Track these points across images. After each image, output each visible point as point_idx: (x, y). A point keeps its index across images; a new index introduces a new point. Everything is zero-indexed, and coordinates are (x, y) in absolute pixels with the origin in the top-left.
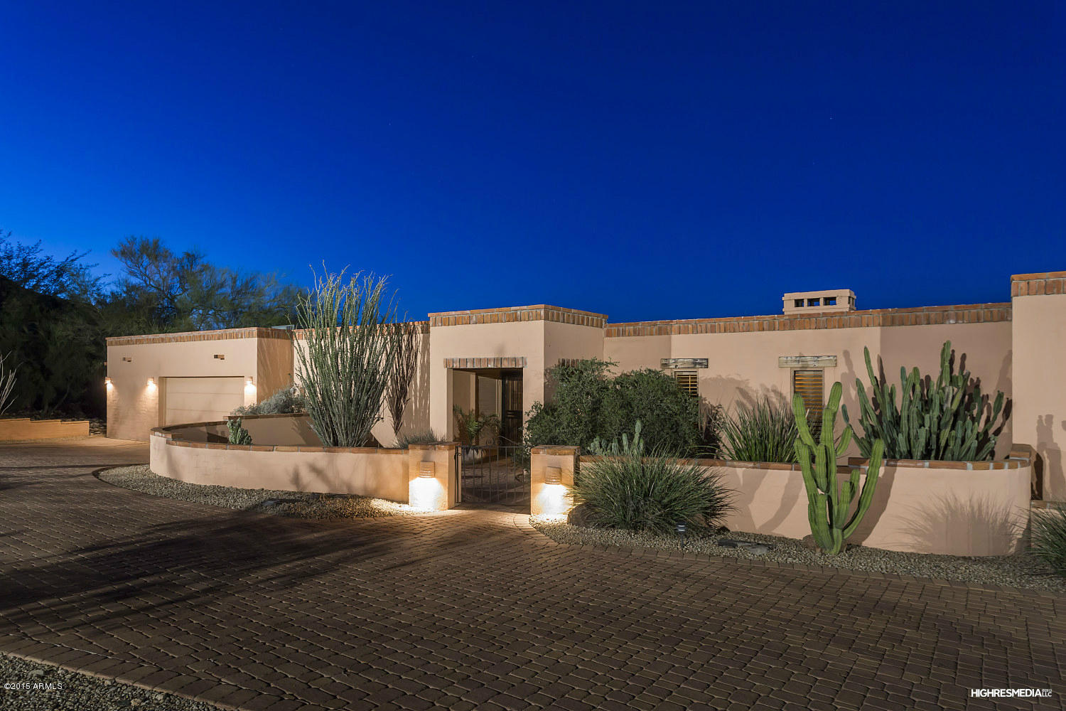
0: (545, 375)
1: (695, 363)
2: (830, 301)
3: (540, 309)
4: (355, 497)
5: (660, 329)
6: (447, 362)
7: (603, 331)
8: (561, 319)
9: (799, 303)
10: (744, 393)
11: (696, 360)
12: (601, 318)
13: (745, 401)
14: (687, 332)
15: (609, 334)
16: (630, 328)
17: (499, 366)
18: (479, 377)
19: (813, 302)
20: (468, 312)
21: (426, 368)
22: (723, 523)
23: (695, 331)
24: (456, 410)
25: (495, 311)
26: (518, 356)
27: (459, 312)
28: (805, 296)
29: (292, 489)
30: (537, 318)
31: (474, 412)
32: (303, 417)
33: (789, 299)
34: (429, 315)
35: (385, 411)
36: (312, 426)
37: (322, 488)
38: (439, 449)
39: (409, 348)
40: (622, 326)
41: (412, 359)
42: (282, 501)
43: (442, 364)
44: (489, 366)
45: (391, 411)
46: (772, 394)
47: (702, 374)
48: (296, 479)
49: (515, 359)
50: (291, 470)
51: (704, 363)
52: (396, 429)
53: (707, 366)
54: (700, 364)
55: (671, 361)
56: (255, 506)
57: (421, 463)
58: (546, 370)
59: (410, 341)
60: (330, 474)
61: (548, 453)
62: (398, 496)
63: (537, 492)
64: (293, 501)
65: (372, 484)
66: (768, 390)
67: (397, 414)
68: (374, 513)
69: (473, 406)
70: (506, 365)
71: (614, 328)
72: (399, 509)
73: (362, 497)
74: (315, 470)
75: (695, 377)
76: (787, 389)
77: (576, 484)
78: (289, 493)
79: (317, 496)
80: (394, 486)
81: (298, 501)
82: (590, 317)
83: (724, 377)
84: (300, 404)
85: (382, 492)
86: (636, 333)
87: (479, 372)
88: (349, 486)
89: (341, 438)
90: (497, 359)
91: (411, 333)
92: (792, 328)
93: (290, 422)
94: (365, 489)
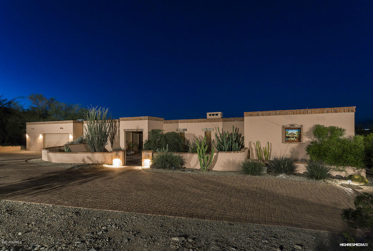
0: (148, 133)
1: (184, 130)
2: (217, 115)
3: (147, 117)
4: (99, 164)
5: (176, 122)
6: (124, 130)
7: (163, 122)
8: (152, 120)
9: (210, 115)
10: (195, 137)
11: (184, 129)
12: (163, 119)
13: (195, 139)
14: (182, 123)
15: (164, 123)
16: (169, 121)
17: (137, 131)
18: (133, 133)
19: (213, 115)
20: (129, 118)
21: (119, 131)
22: (185, 166)
23: (184, 122)
24: (127, 142)
25: (136, 118)
26: (142, 128)
27: (127, 118)
28: (212, 113)
29: (82, 163)
30: (146, 119)
31: (132, 142)
32: (86, 144)
33: (208, 114)
34: (120, 118)
35: (109, 142)
36: (88, 146)
37: (90, 162)
38: (120, 152)
39: (115, 126)
40: (168, 121)
41: (116, 129)
42: (80, 166)
43: (123, 130)
44: (135, 131)
45: (110, 142)
46: (201, 137)
47: (185, 132)
48: (84, 160)
49: (141, 129)
50: (82, 158)
51: (186, 130)
52: (112, 147)
53: (187, 131)
54: (185, 130)
55: (179, 129)
56: (73, 167)
57: (116, 156)
58: (148, 132)
59: (115, 124)
60: (93, 159)
61: (146, 152)
62: (110, 163)
63: (143, 161)
64: (83, 166)
66: (200, 136)
67: (112, 143)
68: (103, 168)
69: (131, 140)
70: (139, 131)
71: (166, 121)
72: (111, 166)
73: (101, 164)
74: (89, 158)
75: (184, 133)
76: (203, 136)
77: (152, 159)
78: (82, 164)
79: (89, 164)
80: (109, 161)
81: (84, 166)
82: (160, 119)
83: (190, 133)
84: (85, 140)
85: (106, 163)
86: (171, 123)
88: (98, 162)
89: (96, 149)
90: (137, 129)
91: (115, 122)
92: (205, 122)
93: (82, 145)
94: (102, 162)
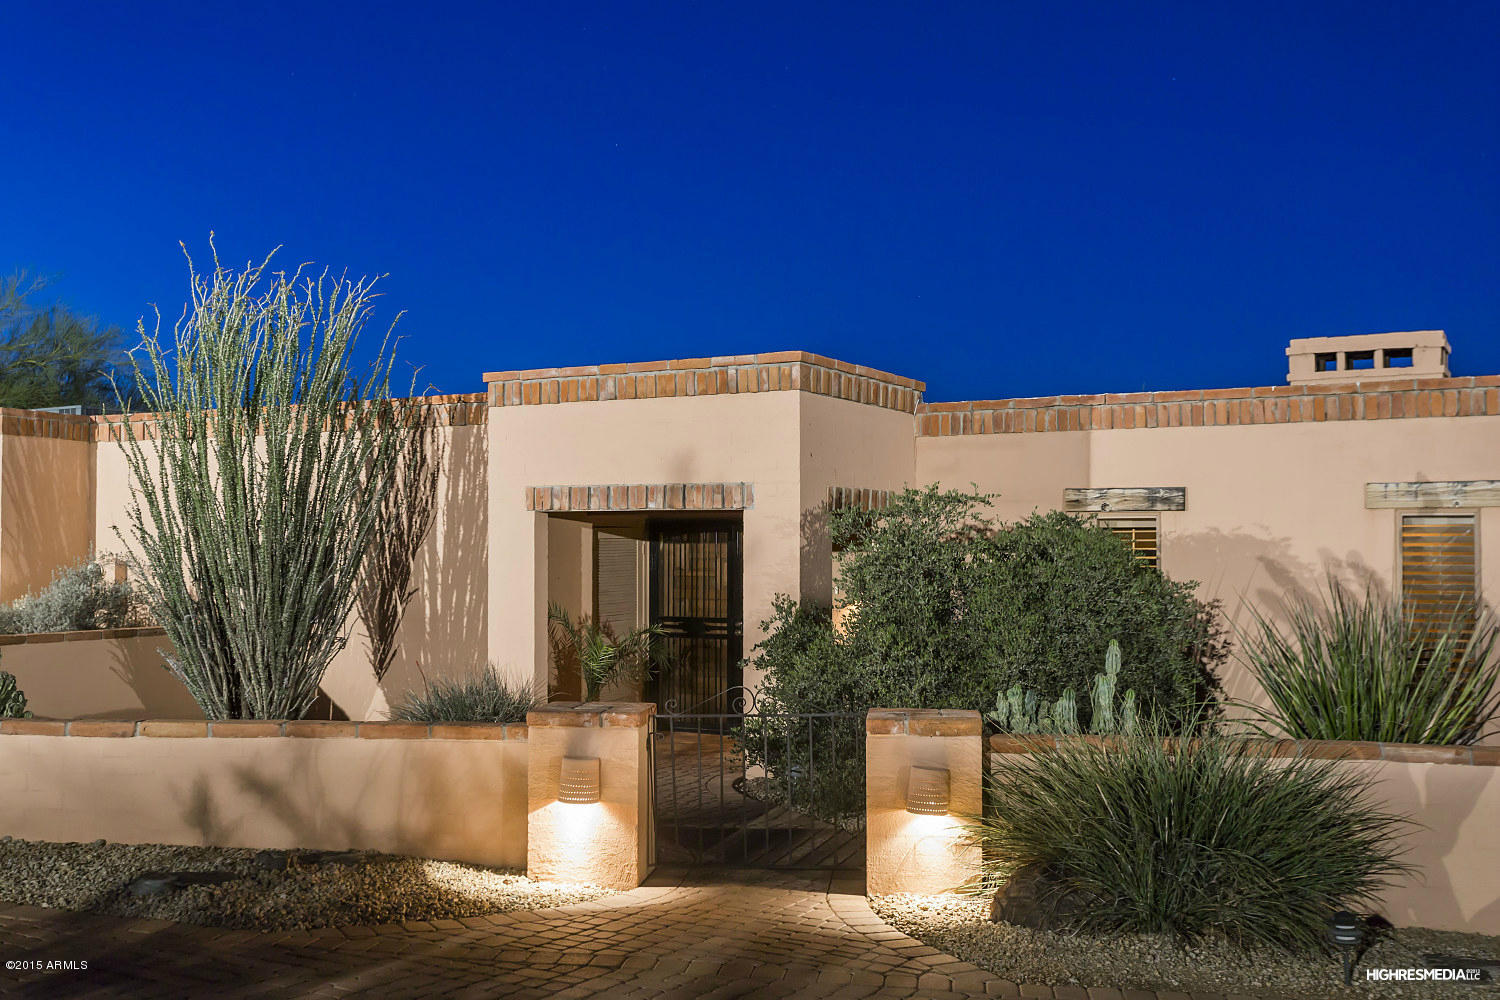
0: (802, 527)
1: (1153, 498)
2: (1399, 357)
3: (792, 363)
4: (375, 858)
5: (1062, 415)
6: (535, 496)
7: (914, 422)
8: (834, 389)
9: (1325, 361)
10: (1276, 571)
11: (1155, 490)
12: (908, 388)
13: (1280, 591)
14: (1129, 422)
15: (929, 429)
16: (984, 412)
17: (679, 506)
18: (601, 535)
19: (1359, 359)
20: (595, 369)
21: (472, 513)
22: (1374, 907)
23: (1151, 420)
24: (554, 613)
25: (669, 368)
26: (731, 478)
27: (569, 370)
28: (1341, 345)
29: (189, 839)
30: (783, 383)
31: (590, 622)
32: (138, 639)
33: (1301, 352)
34: (486, 377)
35: (355, 628)
36: (171, 662)
37: (267, 834)
38: (613, 723)
39: (417, 464)
40: (964, 409)
41: (424, 492)
42: (182, 882)
43: (521, 501)
44: (652, 506)
45: (365, 620)
46: (1349, 574)
47: (1169, 525)
48: (201, 811)
49: (721, 489)
50: (186, 787)
51: (1176, 499)
52: (381, 666)
53: (1182, 507)
54: (1165, 500)
55: (1091, 495)
56: (112, 897)
57: (564, 762)
58: (804, 515)
59: (417, 448)
60: (300, 798)
61: (913, 731)
62: (495, 849)
63: (885, 835)
64: (216, 878)
65: (417, 820)
66: (1339, 564)
67: (383, 628)
68: (451, 907)
69: (587, 608)
70: (697, 503)
71: (943, 412)
72: (509, 889)
73: (391, 858)
74: (256, 785)
75: (1149, 534)
76: (1386, 563)
77: (986, 812)
78: (179, 853)
79: (275, 860)
80: (481, 825)
81: (229, 877)
82: (890, 387)
83: (1225, 532)
84: (119, 601)
85: (448, 842)
86: (1000, 426)
87: (603, 522)
88: (353, 829)
89: (253, 691)
90: (673, 489)
91: (420, 425)
92: (1398, 412)
93: (103, 653)
94: (399, 833)
